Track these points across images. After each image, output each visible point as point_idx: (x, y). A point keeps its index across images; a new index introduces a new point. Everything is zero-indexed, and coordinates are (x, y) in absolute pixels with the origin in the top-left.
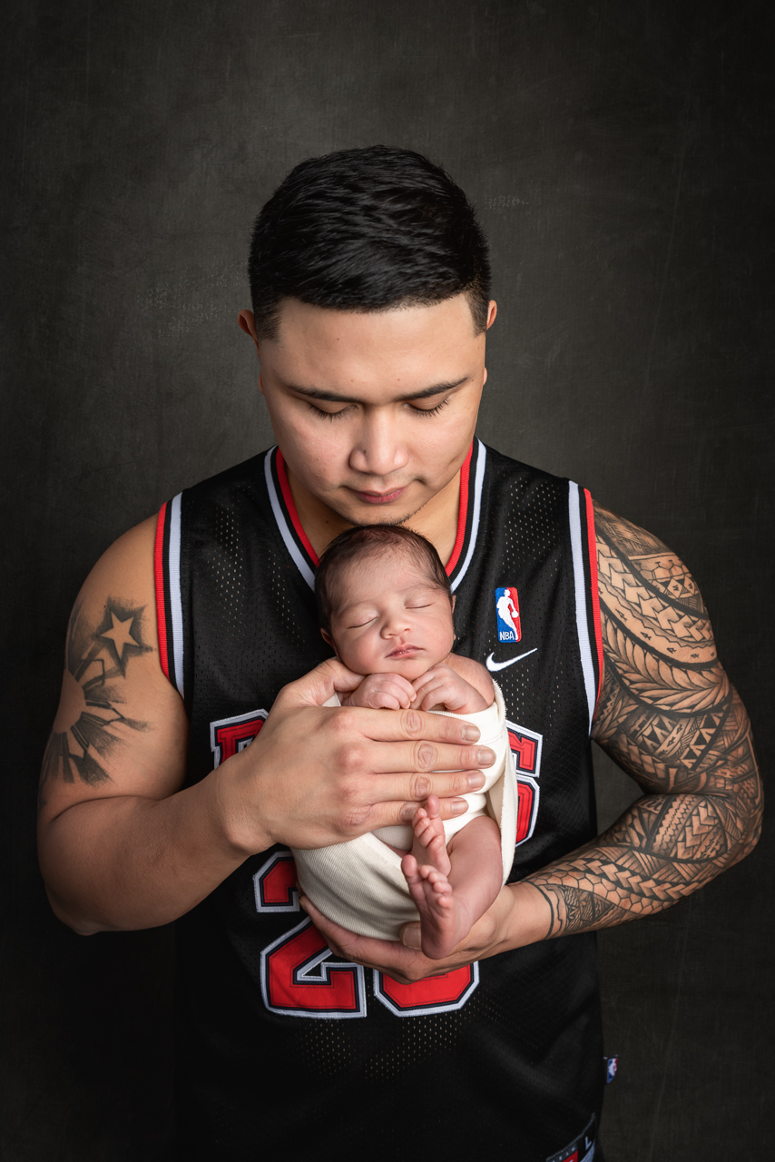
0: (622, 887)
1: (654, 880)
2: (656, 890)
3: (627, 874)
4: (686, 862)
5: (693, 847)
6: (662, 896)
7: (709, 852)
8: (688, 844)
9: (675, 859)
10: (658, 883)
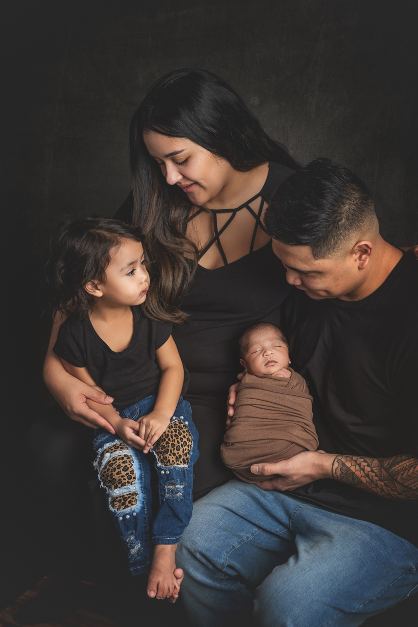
0: (369, 478)
1: (384, 483)
2: (384, 487)
3: (374, 474)
4: (400, 484)
5: (405, 479)
6: (386, 492)
7: (412, 486)
8: (403, 477)
9: (396, 480)
10: (385, 485)
